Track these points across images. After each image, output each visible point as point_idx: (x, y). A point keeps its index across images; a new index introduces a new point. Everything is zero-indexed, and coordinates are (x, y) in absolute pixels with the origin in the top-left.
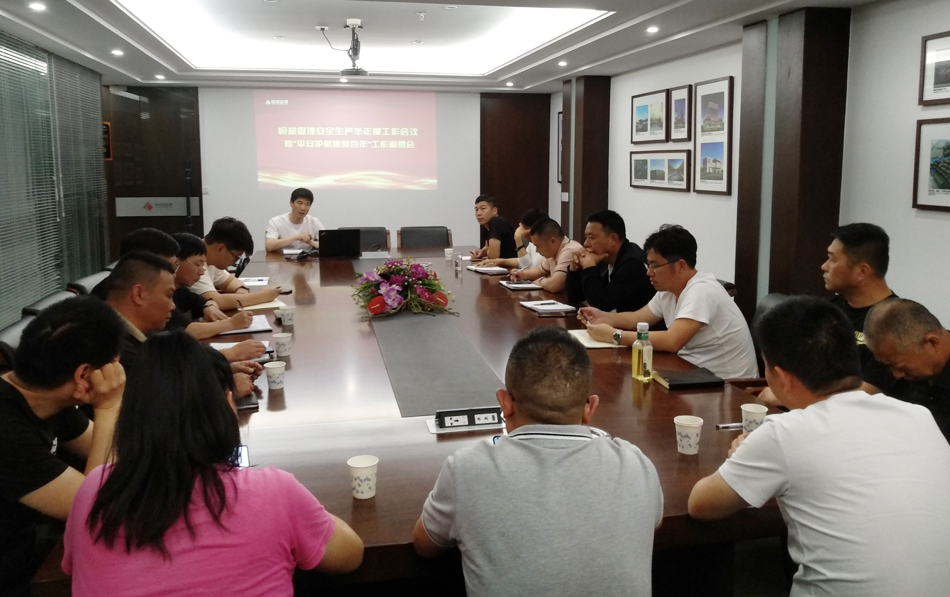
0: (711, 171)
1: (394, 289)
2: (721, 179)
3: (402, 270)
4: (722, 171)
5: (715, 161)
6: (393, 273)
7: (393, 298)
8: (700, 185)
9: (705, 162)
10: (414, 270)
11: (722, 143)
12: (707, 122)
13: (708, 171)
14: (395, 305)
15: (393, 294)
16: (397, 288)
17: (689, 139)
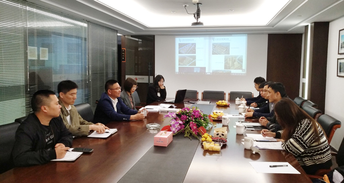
1: (178, 123)
3: (188, 113)
6: (183, 114)
7: (176, 127)
10: (193, 113)
14: (176, 131)
15: (177, 126)
16: (180, 122)
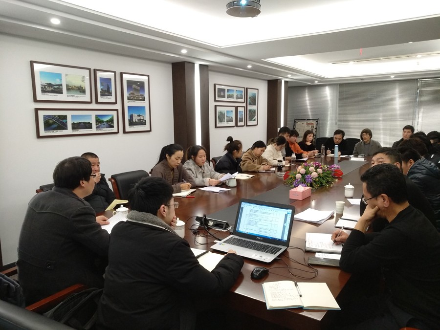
0: (137, 121)
2: (145, 124)
4: (145, 121)
5: (139, 116)
8: (128, 129)
9: (131, 117)
11: (144, 107)
12: (132, 95)
13: (134, 121)
17: (116, 103)
